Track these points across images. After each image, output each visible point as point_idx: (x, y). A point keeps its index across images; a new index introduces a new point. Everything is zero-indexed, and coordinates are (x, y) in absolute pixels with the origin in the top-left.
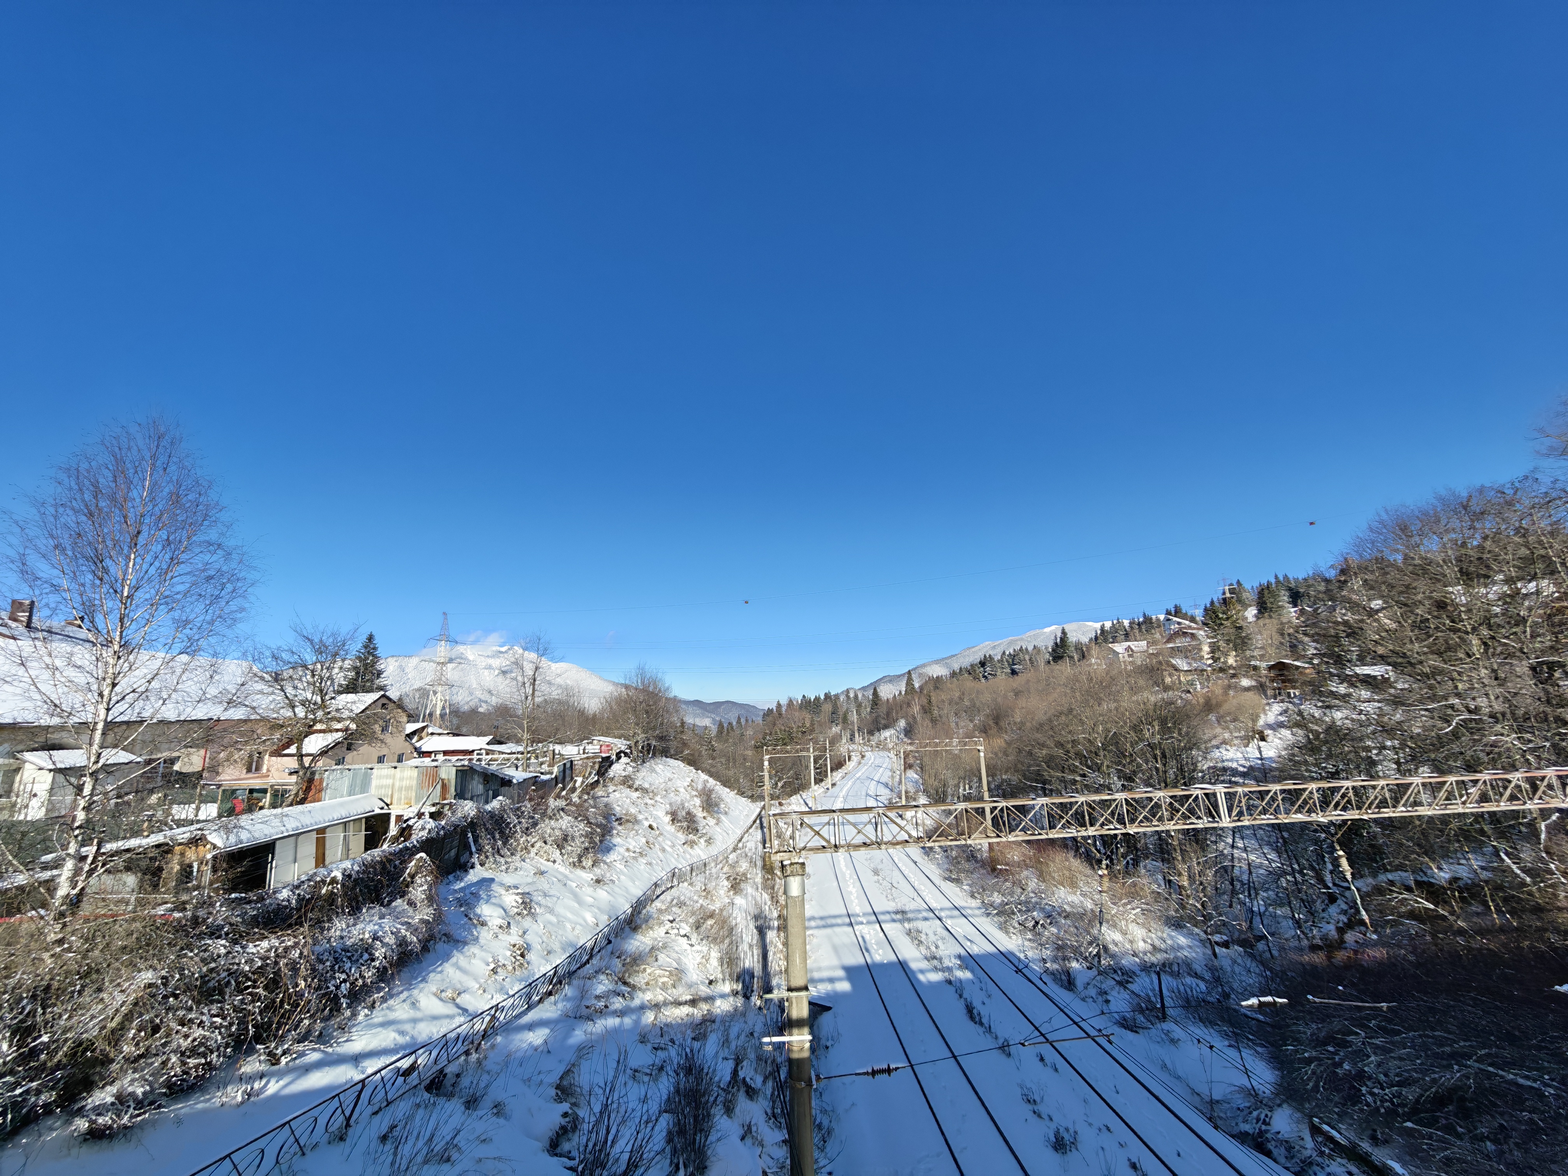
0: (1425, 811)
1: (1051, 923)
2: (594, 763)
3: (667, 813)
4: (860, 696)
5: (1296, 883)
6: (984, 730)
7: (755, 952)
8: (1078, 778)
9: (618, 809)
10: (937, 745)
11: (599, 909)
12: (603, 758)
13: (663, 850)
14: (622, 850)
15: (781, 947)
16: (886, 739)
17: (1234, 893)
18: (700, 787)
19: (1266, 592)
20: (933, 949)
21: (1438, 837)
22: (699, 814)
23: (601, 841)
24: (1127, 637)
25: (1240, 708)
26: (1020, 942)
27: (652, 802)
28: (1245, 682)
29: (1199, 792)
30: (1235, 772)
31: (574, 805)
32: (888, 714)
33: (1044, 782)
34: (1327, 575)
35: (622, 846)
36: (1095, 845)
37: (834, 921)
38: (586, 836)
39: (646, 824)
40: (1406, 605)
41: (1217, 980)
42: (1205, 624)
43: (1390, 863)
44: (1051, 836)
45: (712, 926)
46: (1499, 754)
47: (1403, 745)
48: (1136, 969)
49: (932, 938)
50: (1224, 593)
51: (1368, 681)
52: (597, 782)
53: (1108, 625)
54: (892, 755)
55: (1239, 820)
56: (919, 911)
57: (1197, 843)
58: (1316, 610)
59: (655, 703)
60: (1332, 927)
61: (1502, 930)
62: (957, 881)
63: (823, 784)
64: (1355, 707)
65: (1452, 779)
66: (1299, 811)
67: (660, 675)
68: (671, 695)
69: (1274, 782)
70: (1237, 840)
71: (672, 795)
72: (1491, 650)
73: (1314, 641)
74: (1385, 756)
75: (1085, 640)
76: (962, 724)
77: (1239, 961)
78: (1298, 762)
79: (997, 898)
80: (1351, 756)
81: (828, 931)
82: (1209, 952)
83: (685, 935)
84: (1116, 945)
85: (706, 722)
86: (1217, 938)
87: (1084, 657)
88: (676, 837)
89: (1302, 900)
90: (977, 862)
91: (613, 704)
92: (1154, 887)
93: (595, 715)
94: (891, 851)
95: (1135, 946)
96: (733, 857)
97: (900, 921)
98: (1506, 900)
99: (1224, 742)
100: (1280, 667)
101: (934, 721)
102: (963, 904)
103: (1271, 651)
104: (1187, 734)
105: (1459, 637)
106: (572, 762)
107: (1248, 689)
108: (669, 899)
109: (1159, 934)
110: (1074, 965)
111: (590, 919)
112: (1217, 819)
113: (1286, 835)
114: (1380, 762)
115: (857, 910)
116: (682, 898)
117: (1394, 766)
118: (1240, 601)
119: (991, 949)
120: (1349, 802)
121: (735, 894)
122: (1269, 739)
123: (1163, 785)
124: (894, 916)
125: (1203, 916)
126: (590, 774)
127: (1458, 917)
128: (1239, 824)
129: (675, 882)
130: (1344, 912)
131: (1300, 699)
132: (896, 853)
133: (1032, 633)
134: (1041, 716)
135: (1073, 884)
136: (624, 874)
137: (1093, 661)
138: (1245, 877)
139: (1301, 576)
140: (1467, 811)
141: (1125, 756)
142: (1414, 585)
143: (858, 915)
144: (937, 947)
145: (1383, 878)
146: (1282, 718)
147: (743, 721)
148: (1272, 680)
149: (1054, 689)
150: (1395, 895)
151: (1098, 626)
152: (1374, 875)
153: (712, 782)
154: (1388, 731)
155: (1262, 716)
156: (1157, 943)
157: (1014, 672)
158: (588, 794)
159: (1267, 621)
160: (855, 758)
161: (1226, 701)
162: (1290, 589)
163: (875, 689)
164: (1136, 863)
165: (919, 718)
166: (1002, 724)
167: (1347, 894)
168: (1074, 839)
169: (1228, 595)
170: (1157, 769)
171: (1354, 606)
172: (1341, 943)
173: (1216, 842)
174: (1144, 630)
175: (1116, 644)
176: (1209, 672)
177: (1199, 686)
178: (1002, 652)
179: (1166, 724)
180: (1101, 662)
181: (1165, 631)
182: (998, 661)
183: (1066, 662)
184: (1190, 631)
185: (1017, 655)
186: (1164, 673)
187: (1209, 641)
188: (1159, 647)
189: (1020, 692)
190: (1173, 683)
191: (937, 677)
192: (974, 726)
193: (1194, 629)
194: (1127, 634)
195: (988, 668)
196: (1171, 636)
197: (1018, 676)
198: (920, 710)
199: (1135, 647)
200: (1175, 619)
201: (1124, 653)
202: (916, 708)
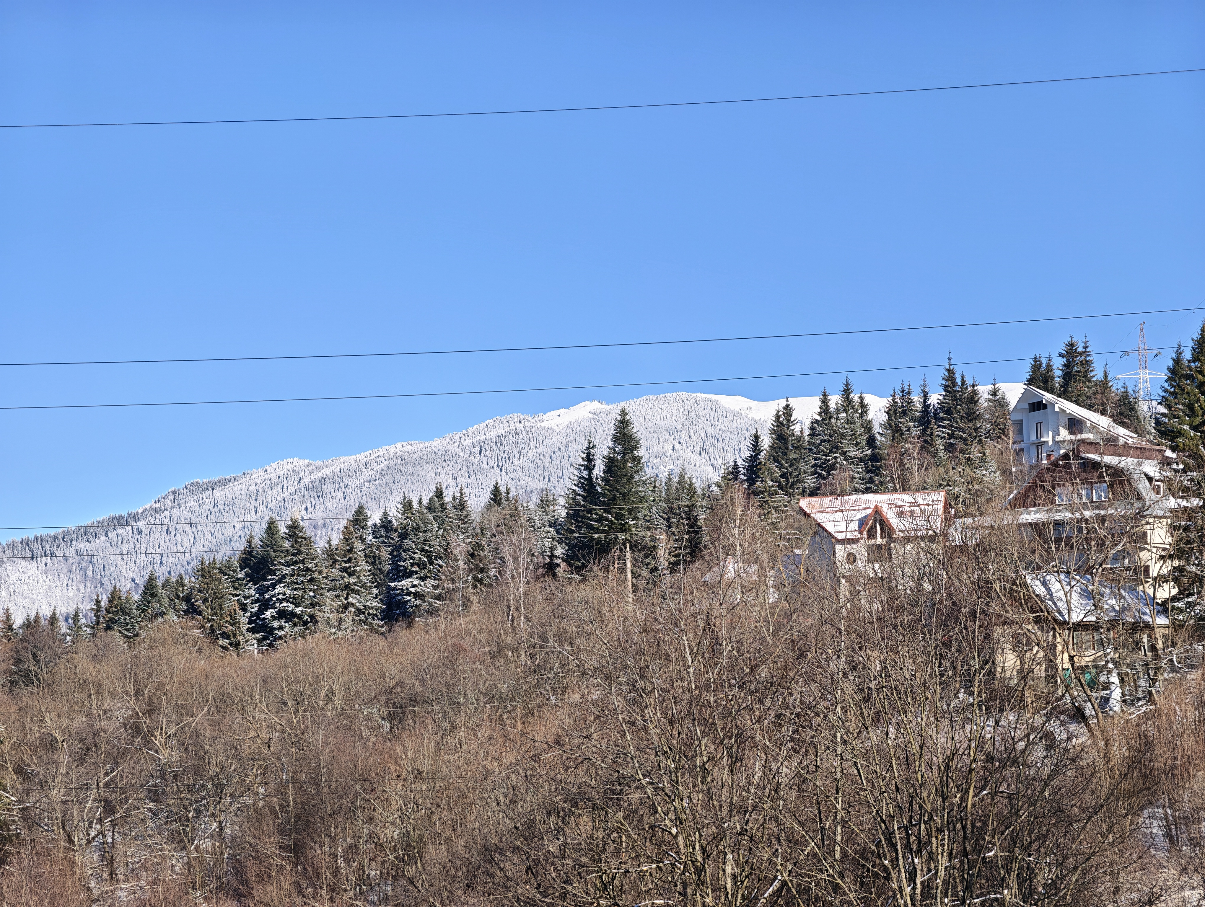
24: (876, 471)
42: (1167, 433)
53: (805, 411)
75: (708, 474)
87: (695, 549)
133: (488, 429)
151: (765, 413)
157: (395, 611)
174: (940, 444)
175: (827, 500)
176: (1159, 633)
177: (1116, 694)
178: (351, 515)
179: (979, 849)
180: (762, 573)
181: (1019, 452)
182: (330, 553)
183: (623, 570)
184: (1108, 459)
185: (416, 529)
186: (998, 632)
187: (1172, 503)
188: (988, 520)
189: (413, 701)
190: (1025, 675)
191: (28, 625)
192: (189, 865)
193: (1126, 450)
194: (875, 458)
195: (279, 589)
196: (1039, 477)
197: (409, 625)
199: (901, 513)
200: (1061, 404)
201: (854, 541)
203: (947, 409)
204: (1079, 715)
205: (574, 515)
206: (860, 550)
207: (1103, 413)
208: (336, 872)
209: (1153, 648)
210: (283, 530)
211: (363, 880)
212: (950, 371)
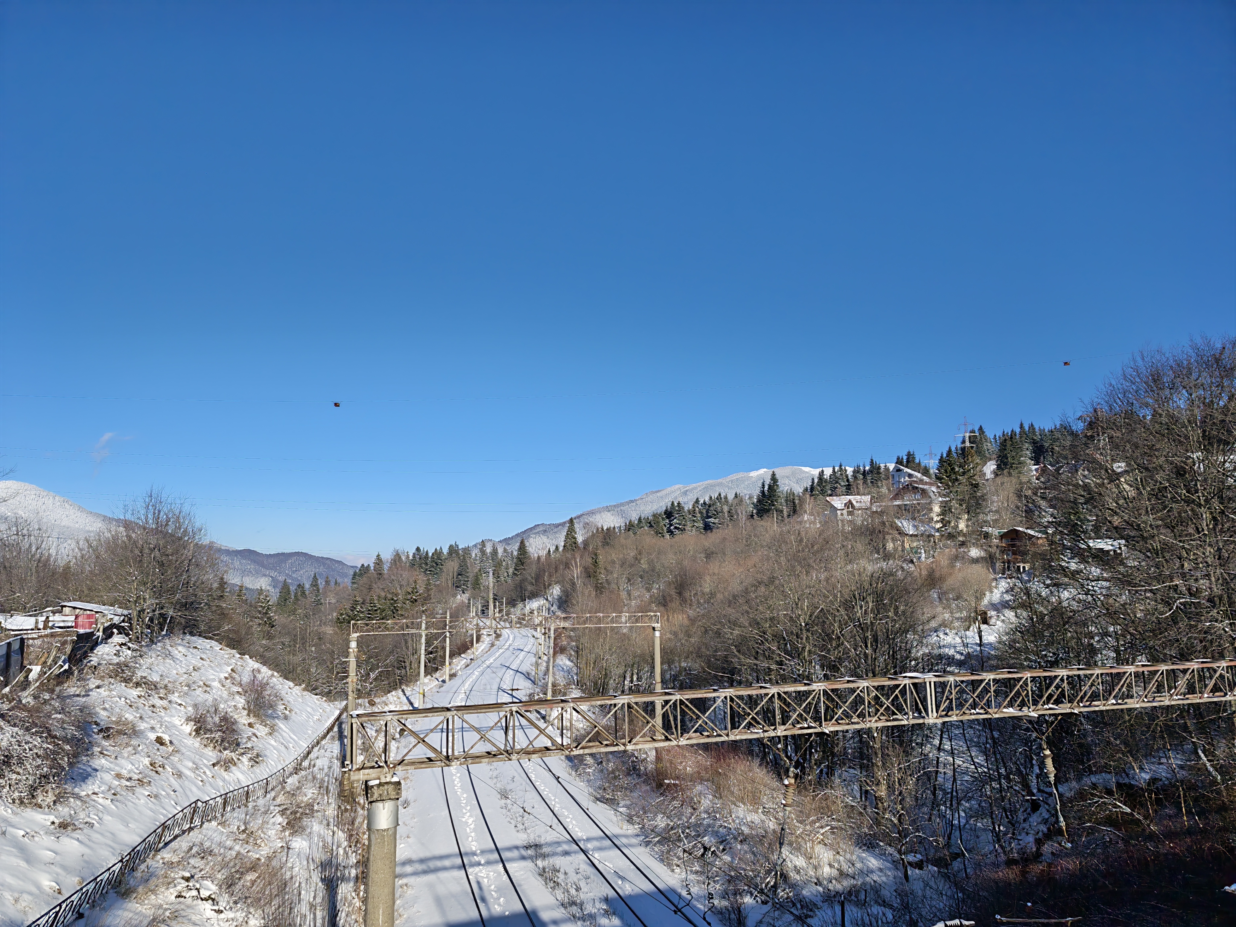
0: (1133, 704)
1: (724, 850)
2: (64, 643)
3: (188, 719)
4: (500, 551)
5: (1001, 790)
6: (664, 602)
7: (319, 914)
8: (774, 667)
9: (103, 713)
10: (599, 621)
11: (64, 867)
12: (79, 636)
13: (179, 775)
14: (108, 777)
15: (357, 903)
16: (532, 612)
17: (935, 804)
18: (246, 678)
19: (1009, 443)
20: (573, 892)
21: (1143, 733)
22: (243, 719)
23: (71, 764)
24: (849, 489)
25: (965, 583)
26: (684, 875)
27: (164, 703)
28: (974, 552)
29: (907, 681)
30: (951, 661)
31: (25, 708)
32: (538, 578)
33: (733, 672)
34: (1074, 428)
35: (108, 771)
36: (785, 751)
37: (439, 864)
38: (46, 757)
39: (152, 736)
40: (1147, 469)
41: (906, 907)
42: (938, 478)
43: (1095, 764)
44: (732, 738)
45: (253, 882)
46: (1211, 642)
47: (1125, 630)
48: (818, 900)
49: (573, 877)
50: (964, 442)
51: (1100, 557)
52: (69, 672)
53: (828, 472)
54: (538, 634)
55: (946, 715)
56: (558, 843)
57: (901, 745)
58: (1057, 470)
59: (176, 552)
60: (1031, 839)
61: (1190, 832)
62: (611, 802)
63: (437, 674)
64: (1082, 586)
65: (1163, 667)
66: (1010, 705)
67: (186, 509)
68: (205, 541)
69: (990, 671)
70: (944, 741)
71: (199, 691)
72: (1220, 526)
73: (1051, 506)
74: (1106, 643)
75: (799, 490)
76: (636, 593)
77: (932, 883)
78: (1018, 650)
79: (661, 822)
80: (1073, 643)
81: (431, 877)
82: (900, 874)
83: (209, 898)
84: (798, 872)
85: (262, 583)
86: (911, 858)
87: (795, 511)
88: (202, 755)
89: (1005, 810)
90: (639, 776)
91: (102, 551)
92: (849, 800)
93: (67, 567)
94: (525, 762)
95: (820, 872)
96: (292, 781)
97: (531, 858)
98: (1196, 800)
99: (944, 624)
100: (1012, 536)
101: (599, 589)
102: (616, 831)
103: (1006, 516)
104: (904, 612)
105: (1192, 510)
106: (22, 641)
107: (976, 561)
108: (185, 846)
109: (848, 856)
110: (748, 900)
111: (47, 883)
112: (924, 714)
113: (996, 734)
114: (1100, 650)
115: (474, 846)
116: (207, 844)
117: (1113, 655)
118: (979, 452)
119: (647, 887)
120: (1062, 694)
121: (291, 834)
122: (992, 621)
123: (870, 675)
124: (524, 852)
125: (899, 833)
126: (55, 662)
127: (1151, 821)
128: (947, 719)
129: (197, 822)
130: (1045, 821)
131: (1029, 574)
132: (532, 765)
133: (734, 477)
134: (735, 587)
135: (754, 800)
136: (109, 813)
137: (806, 517)
138: (949, 785)
139: (1048, 426)
140: (1173, 703)
141: (831, 639)
142: (1158, 446)
143: (474, 854)
144: (578, 889)
145: (1088, 781)
146: (1007, 597)
147: (321, 583)
148: (1003, 552)
149: (755, 551)
150: (1096, 799)
151: (816, 472)
152: (1079, 779)
153: (265, 672)
154: (1112, 614)
155: (988, 594)
156: (845, 867)
157: (707, 527)
158: (52, 691)
159: (1006, 479)
160: (486, 640)
161: (951, 574)
162: (1034, 442)
163: (522, 542)
164: (830, 771)
165: (579, 583)
166: (687, 594)
167: (1050, 801)
168: (759, 741)
169: (968, 444)
170: (866, 655)
171: (1095, 467)
172: (1037, 856)
173: (922, 744)
174: (869, 481)
175: (835, 498)
176: (936, 538)
177: (923, 555)
178: (695, 500)
179: (882, 600)
180: (815, 519)
181: (893, 484)
182: (689, 511)
183: (773, 517)
184: (921, 486)
185: (713, 504)
186: (887, 537)
187: (940, 499)
188: (884, 504)
189: (713, 553)
190: (895, 549)
191: (607, 529)
192: (651, 596)
193: (926, 483)
194: (849, 485)
195: (675, 520)
196: (899, 491)
197: (711, 532)
198: (581, 573)
199: (857, 502)
200: (906, 470)
201: (843, 509)
202: (577, 570)
203: (871, 471)
204: (912, 562)
205: (759, 501)
206: (845, 512)
207: (919, 472)
208: (691, 600)
209: (935, 542)
210: (676, 504)
211: (699, 603)
212: (872, 460)
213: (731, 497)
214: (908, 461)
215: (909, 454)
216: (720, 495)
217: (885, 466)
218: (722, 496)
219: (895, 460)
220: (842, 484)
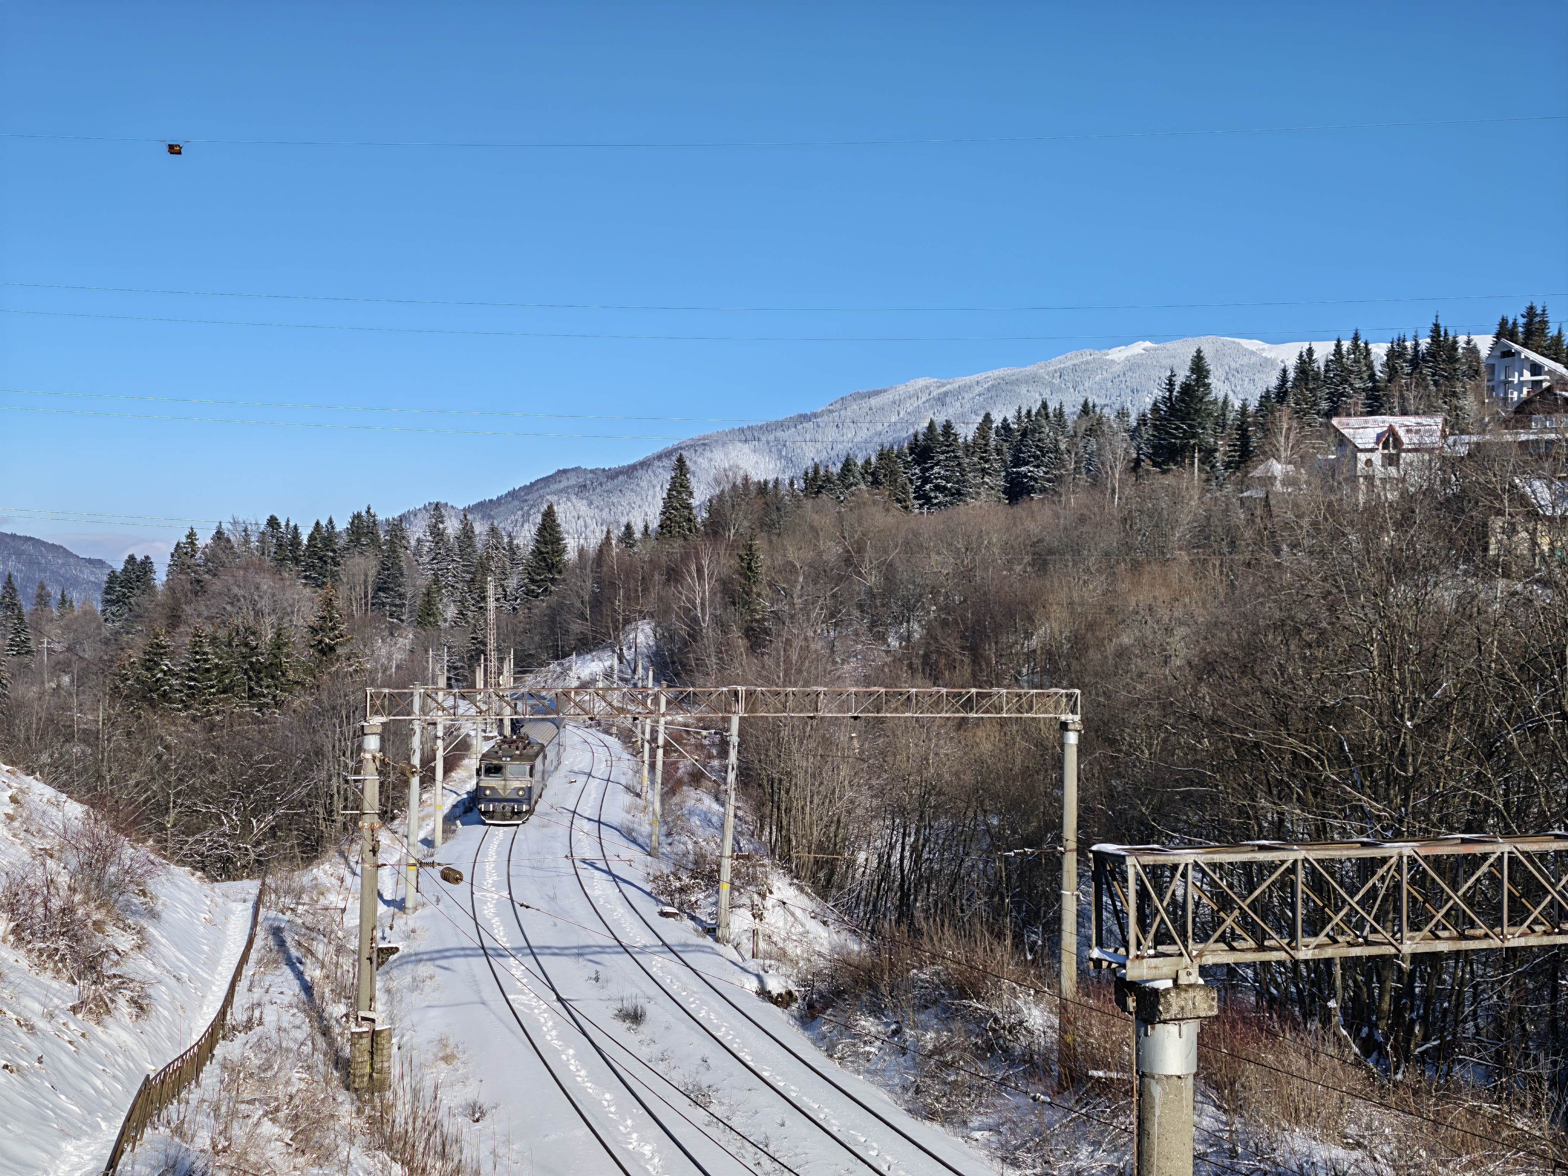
16: (583, 685)
24: (1381, 397)
75: (1253, 396)
87: (1246, 451)
101: (757, 634)
137: (1276, 468)
157: (1021, 488)
165: (707, 619)
174: (1430, 380)
175: (1348, 419)
178: (978, 418)
181: (1493, 389)
182: (970, 445)
186: (1490, 518)
190: (1512, 552)
194: (1375, 389)
195: (936, 469)
197: (1028, 500)
198: (713, 593)
199: (1409, 431)
200: (1526, 353)
201: (1372, 450)
202: (702, 585)
203: (1432, 354)
206: (1377, 456)
207: (1557, 360)
213: (1072, 410)
214: (1529, 332)
215: (1531, 313)
216: (1044, 406)
217: (1468, 342)
218: (1051, 410)
219: (1495, 328)
220: (1358, 384)
